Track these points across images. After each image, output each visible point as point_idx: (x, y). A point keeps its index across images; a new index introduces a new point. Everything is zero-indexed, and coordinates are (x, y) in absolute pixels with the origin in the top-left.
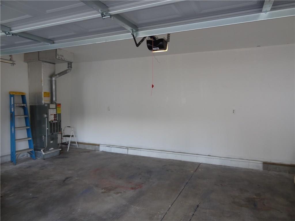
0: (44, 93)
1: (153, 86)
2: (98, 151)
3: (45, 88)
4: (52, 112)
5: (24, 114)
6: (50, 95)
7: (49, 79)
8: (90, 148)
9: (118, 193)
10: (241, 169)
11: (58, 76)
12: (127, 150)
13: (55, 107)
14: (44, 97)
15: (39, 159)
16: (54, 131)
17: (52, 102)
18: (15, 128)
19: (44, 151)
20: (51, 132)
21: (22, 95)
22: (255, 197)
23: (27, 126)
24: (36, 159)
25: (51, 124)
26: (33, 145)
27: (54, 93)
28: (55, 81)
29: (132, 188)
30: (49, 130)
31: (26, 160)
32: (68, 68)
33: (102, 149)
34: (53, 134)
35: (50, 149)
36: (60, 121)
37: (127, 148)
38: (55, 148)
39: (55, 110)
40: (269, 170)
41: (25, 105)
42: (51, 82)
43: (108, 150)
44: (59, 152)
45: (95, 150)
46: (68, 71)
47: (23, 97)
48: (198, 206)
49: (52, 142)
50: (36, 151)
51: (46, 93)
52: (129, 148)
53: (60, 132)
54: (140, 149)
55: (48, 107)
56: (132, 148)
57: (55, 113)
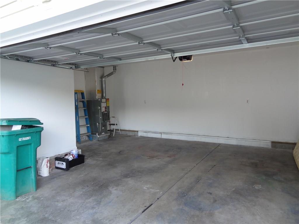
0: (97, 90)
1: (183, 85)
2: (138, 136)
3: (98, 88)
4: (103, 105)
5: (83, 107)
6: (101, 92)
7: (100, 79)
8: (131, 134)
9: (159, 159)
10: (253, 147)
11: (107, 77)
12: (161, 134)
13: (105, 101)
14: (98, 93)
15: (95, 141)
16: (105, 120)
17: (102, 97)
18: (79, 117)
19: (98, 134)
20: (103, 120)
21: (82, 93)
22: (258, 162)
23: (85, 116)
24: (93, 141)
25: (103, 114)
26: (90, 131)
27: (104, 90)
28: (105, 81)
29: (168, 157)
30: (102, 119)
31: (86, 141)
32: (113, 70)
33: (140, 134)
34: (104, 122)
35: (102, 134)
36: (109, 112)
37: (161, 133)
38: (106, 133)
39: (106, 103)
40: (277, 148)
41: (84, 100)
42: (102, 82)
43: (145, 135)
44: (108, 136)
45: (135, 136)
46: (113, 73)
47: (82, 94)
48: (215, 166)
49: (103, 128)
50: (92, 135)
51: (99, 90)
52: (162, 133)
53: (109, 121)
54: (171, 134)
55: (101, 101)
56: (164, 133)
57: (106, 106)
